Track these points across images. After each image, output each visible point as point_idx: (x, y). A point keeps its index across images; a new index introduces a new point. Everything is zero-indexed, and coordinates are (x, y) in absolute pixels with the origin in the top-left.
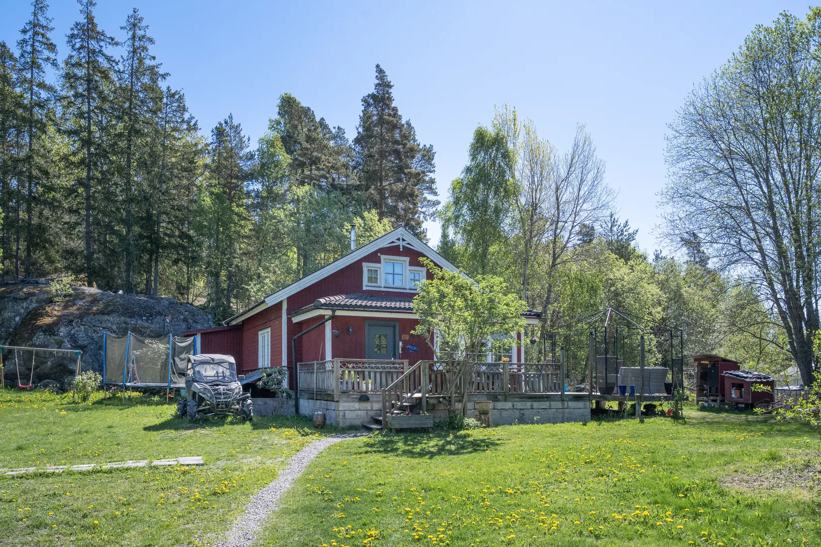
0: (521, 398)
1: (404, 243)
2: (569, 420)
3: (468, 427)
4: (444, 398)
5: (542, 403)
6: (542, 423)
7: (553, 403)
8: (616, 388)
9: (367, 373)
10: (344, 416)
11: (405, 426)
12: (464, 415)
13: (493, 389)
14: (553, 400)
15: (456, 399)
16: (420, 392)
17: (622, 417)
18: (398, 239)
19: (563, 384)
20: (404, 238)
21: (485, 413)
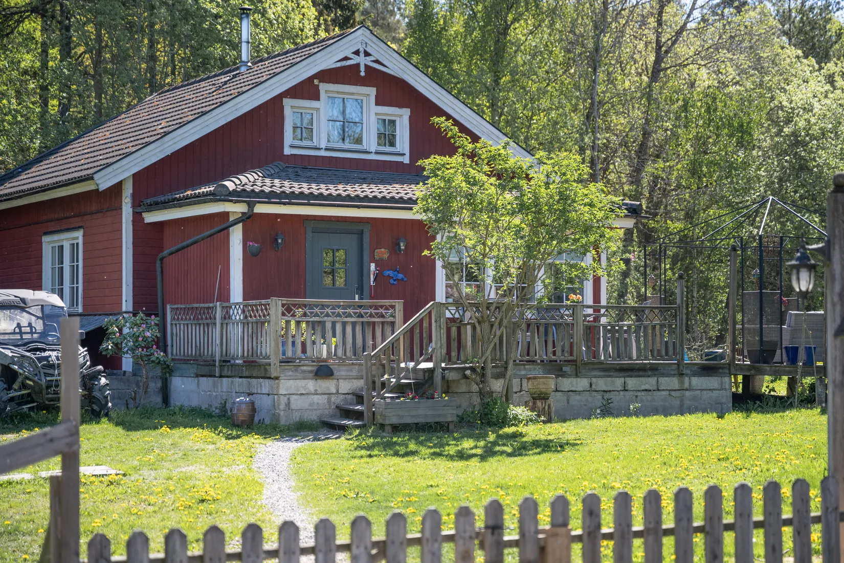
0: (605, 370)
1: (368, 61)
2: (692, 411)
3: (516, 420)
4: (473, 369)
5: (643, 379)
6: (645, 416)
7: (663, 380)
8: (778, 352)
9: (329, 326)
10: (288, 404)
11: (408, 420)
12: (507, 400)
13: (554, 353)
14: (664, 375)
15: (495, 370)
16: (429, 360)
17: (791, 406)
18: (357, 53)
19: (682, 346)
20: (369, 50)
21: (544, 397)
